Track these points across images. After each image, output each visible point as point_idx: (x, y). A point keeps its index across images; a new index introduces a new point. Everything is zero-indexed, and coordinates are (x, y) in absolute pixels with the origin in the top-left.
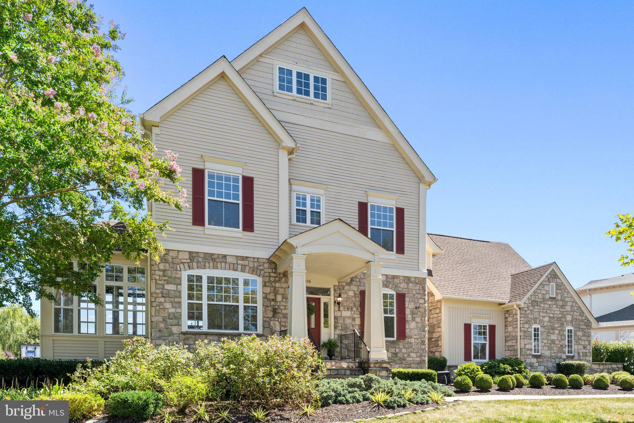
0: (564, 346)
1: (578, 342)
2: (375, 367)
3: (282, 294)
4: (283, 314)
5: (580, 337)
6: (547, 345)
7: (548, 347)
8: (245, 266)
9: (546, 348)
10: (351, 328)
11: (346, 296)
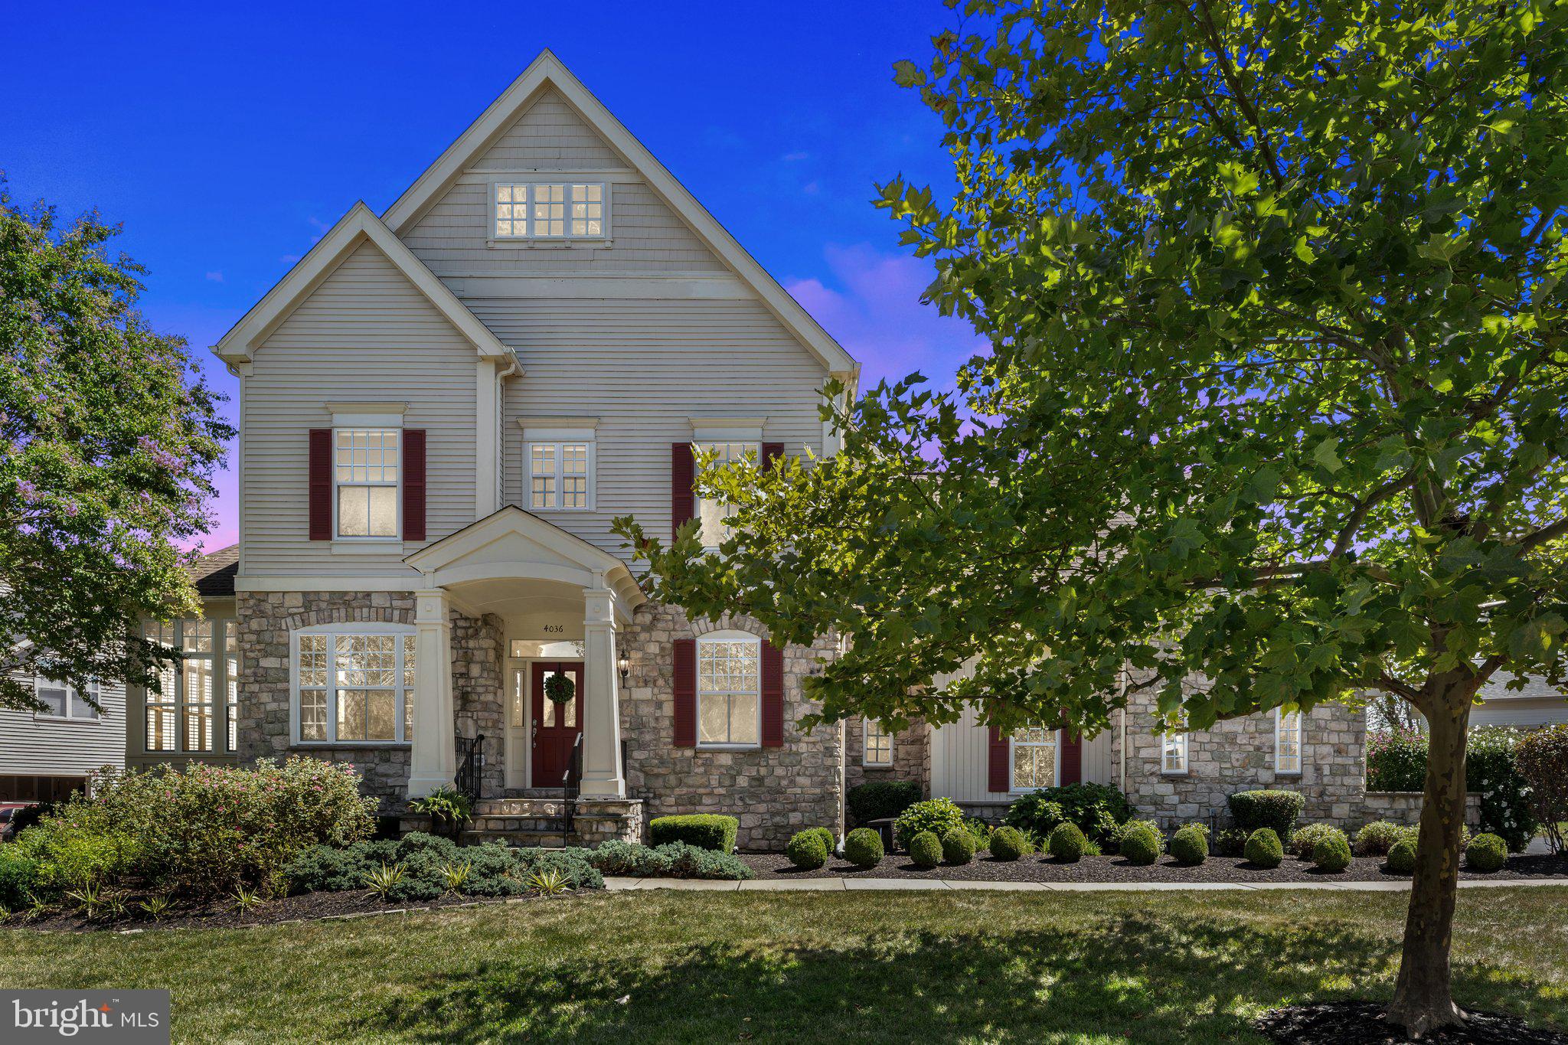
0: (1265, 749)
1: (1314, 738)
2: (589, 813)
3: (482, 663)
4: (482, 703)
5: (1322, 723)
6: (1207, 747)
7: (1212, 752)
8: (407, 610)
9: (1207, 756)
10: (653, 724)
11: (639, 655)
